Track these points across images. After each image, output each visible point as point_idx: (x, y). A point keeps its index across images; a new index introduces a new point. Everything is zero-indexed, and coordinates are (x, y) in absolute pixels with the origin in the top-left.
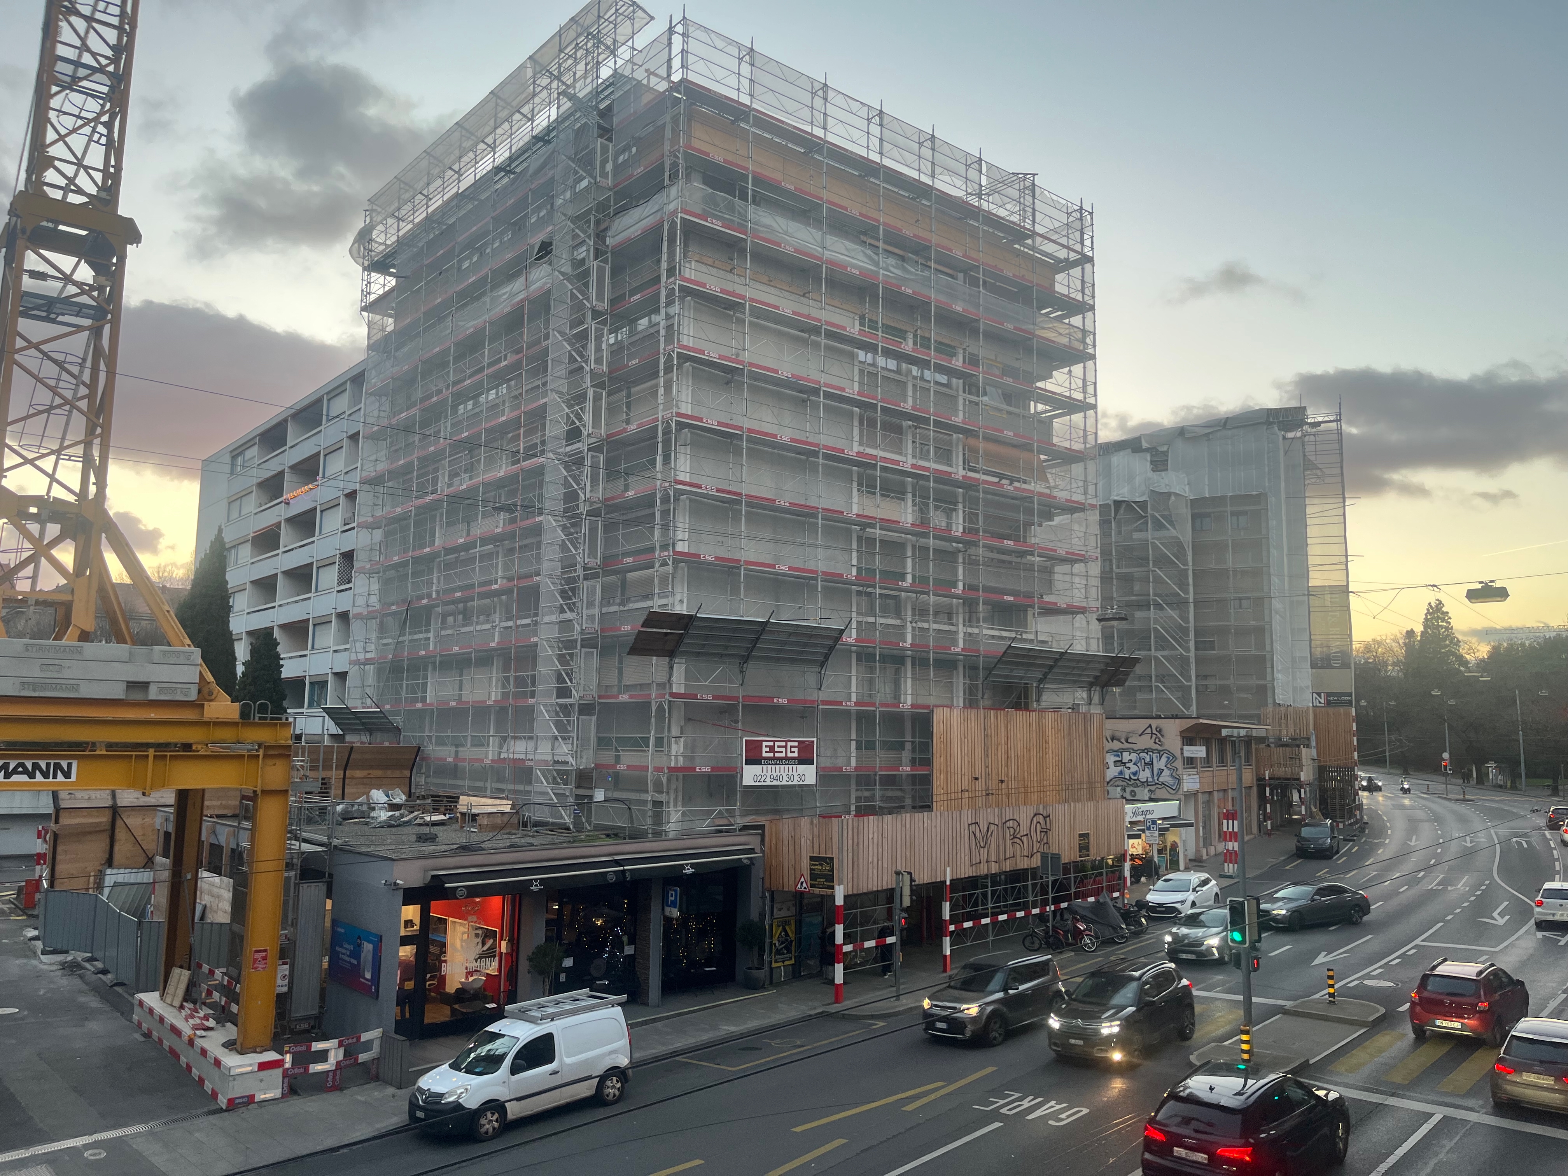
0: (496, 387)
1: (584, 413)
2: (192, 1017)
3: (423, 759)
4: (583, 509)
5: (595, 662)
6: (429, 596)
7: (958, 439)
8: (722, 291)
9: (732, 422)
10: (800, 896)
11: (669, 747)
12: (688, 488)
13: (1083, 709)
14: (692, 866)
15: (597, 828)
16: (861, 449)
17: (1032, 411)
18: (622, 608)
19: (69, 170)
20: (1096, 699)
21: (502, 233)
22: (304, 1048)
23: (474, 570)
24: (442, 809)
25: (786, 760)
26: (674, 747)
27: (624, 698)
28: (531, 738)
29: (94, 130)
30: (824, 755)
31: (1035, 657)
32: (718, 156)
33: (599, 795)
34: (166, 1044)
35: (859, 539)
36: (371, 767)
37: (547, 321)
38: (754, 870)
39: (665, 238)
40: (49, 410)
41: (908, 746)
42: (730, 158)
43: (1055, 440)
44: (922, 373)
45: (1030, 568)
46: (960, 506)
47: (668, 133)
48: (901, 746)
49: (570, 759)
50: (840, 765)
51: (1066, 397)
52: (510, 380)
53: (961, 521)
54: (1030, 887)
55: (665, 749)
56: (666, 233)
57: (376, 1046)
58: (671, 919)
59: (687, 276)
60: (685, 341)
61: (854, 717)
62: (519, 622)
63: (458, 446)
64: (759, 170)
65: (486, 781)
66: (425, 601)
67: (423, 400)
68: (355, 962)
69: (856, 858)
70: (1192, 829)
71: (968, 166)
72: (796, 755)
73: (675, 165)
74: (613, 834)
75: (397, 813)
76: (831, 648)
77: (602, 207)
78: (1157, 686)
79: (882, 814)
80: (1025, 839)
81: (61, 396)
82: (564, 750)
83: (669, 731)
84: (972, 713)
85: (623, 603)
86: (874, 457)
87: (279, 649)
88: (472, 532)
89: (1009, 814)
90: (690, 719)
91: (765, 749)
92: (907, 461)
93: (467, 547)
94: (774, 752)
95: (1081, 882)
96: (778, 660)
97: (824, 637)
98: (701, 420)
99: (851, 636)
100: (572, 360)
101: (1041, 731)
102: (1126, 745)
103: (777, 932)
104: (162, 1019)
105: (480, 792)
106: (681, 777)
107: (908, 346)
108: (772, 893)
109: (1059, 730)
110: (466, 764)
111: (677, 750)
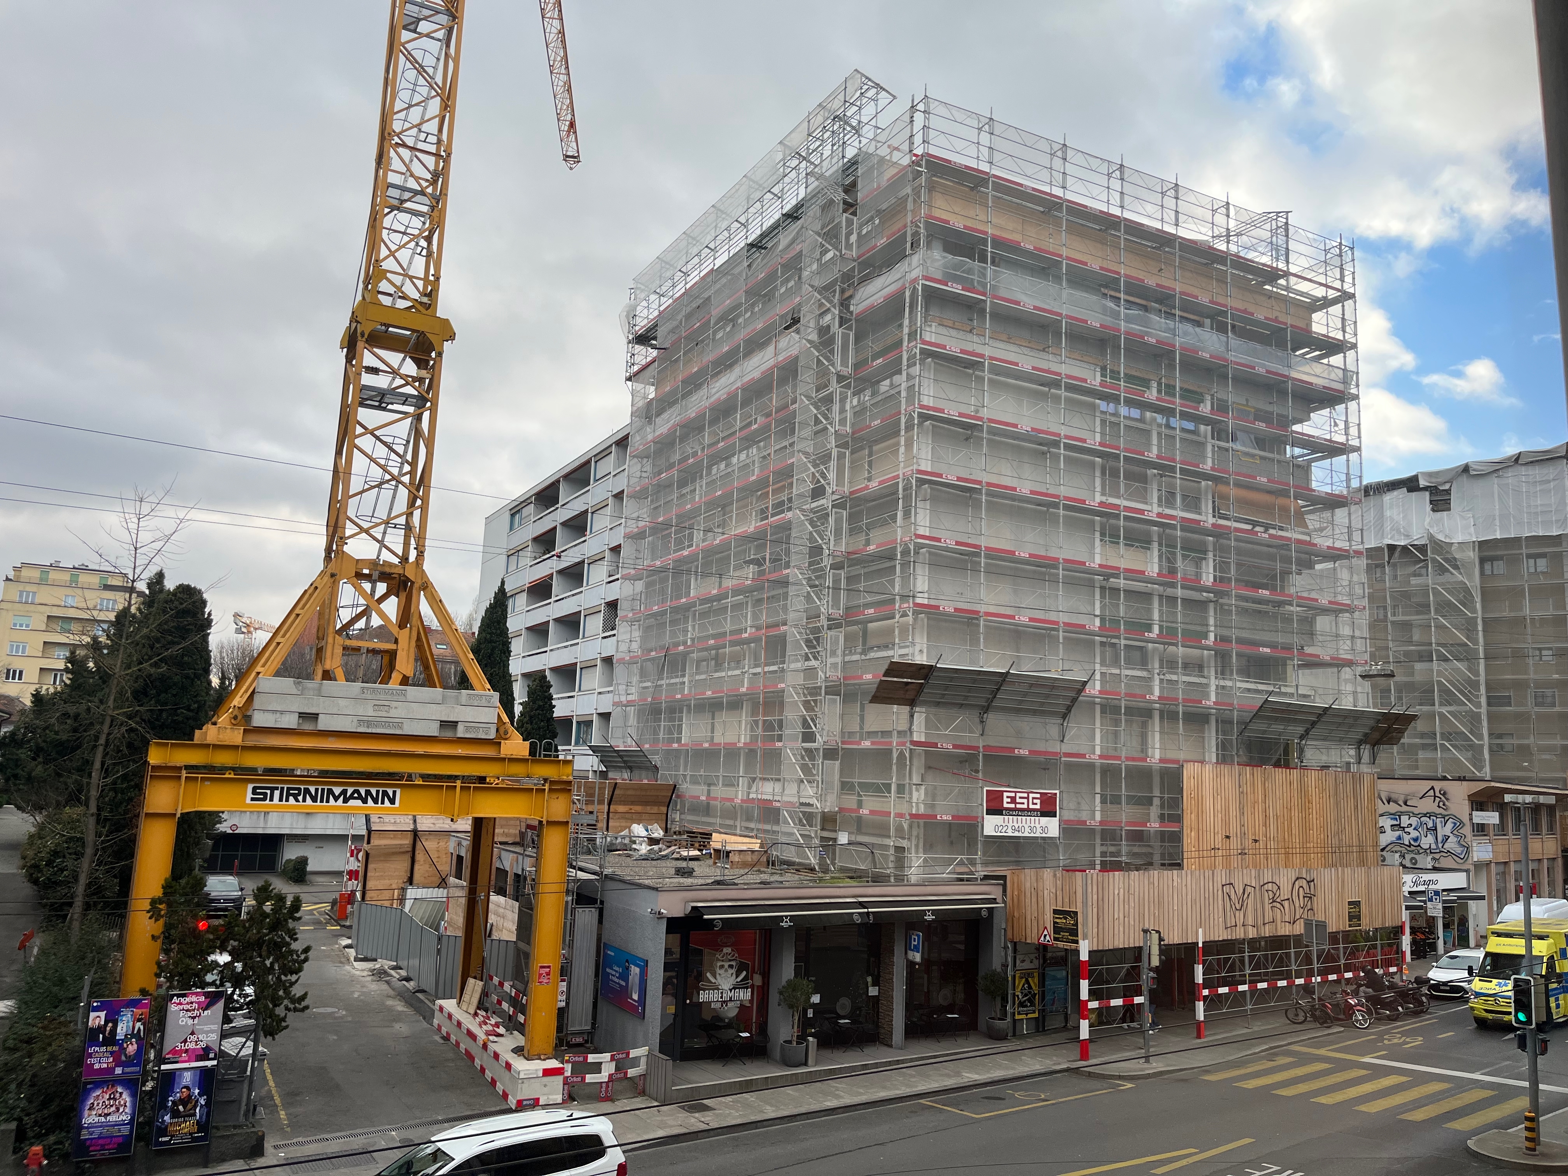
0: (747, 448)
1: (828, 471)
2: (486, 1024)
3: (678, 796)
4: (827, 562)
5: (838, 708)
6: (685, 643)
7: (1207, 486)
8: (962, 351)
9: (971, 477)
10: (1043, 949)
11: (911, 793)
12: (927, 542)
13: (1354, 768)
14: (934, 912)
15: (843, 870)
16: (1104, 499)
17: (1288, 454)
18: (863, 657)
19: (398, 280)
20: (1366, 755)
21: (753, 305)
22: (581, 1059)
23: (725, 619)
24: (697, 845)
25: (1028, 812)
26: (915, 795)
27: (866, 744)
28: (779, 780)
29: (417, 244)
30: (1067, 809)
31: (1296, 713)
32: (958, 223)
33: (843, 838)
34: (463, 1047)
35: (1102, 588)
36: (633, 803)
37: (795, 387)
38: (996, 921)
39: (907, 305)
40: (379, 486)
41: (1156, 802)
42: (969, 224)
43: (1314, 485)
44: (1168, 420)
45: (1288, 619)
46: (1210, 555)
47: (910, 206)
48: (1149, 801)
49: (814, 801)
50: (1084, 819)
51: (1326, 440)
52: (760, 441)
53: (1211, 570)
54: (1293, 955)
55: (907, 796)
56: (907, 300)
57: (643, 1061)
58: (915, 963)
59: (928, 339)
60: (926, 401)
61: (1098, 771)
62: (767, 669)
63: (712, 504)
64: (998, 233)
65: (736, 819)
66: (681, 648)
67: (681, 461)
68: (623, 983)
69: (1101, 914)
70: (1484, 903)
71: (1214, 211)
72: (1038, 807)
73: (916, 234)
74: (856, 875)
75: (656, 847)
76: (1074, 700)
77: (847, 277)
78: (1442, 745)
79: (1130, 870)
80: (1286, 904)
81: (390, 473)
82: (809, 792)
83: (910, 779)
84: (1226, 769)
85: (864, 652)
86: (1117, 507)
87: (552, 690)
88: (724, 585)
89: (1268, 877)
90: (930, 768)
91: (1006, 800)
92: (1153, 509)
93: (720, 598)
94: (1016, 803)
95: (1353, 954)
96: (1018, 711)
97: (1065, 689)
98: (940, 476)
99: (1095, 688)
100: (817, 421)
101: (1303, 790)
102: (1405, 808)
103: (1020, 983)
104: (459, 1024)
105: (730, 831)
106: (922, 824)
107: (1152, 395)
108: (1015, 944)
109: (1324, 790)
110: (718, 803)
111: (918, 796)
